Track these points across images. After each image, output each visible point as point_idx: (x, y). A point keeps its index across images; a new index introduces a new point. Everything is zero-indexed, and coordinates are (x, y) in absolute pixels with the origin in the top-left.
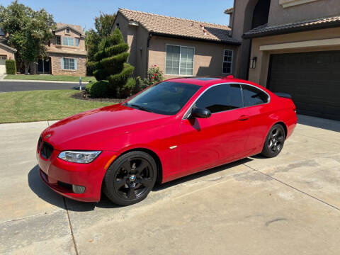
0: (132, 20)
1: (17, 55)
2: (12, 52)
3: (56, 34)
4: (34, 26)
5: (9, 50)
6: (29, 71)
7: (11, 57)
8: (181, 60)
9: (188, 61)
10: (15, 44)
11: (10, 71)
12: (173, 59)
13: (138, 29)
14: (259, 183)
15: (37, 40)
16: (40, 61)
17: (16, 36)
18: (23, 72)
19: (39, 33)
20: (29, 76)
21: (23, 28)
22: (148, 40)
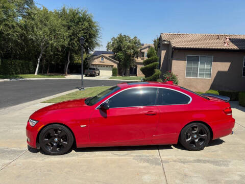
0: (165, 40)
1: (119, 65)
2: (116, 63)
3: (142, 51)
4: (129, 48)
5: (115, 62)
6: (125, 75)
7: (116, 66)
8: (200, 66)
9: (206, 66)
10: (118, 59)
11: (114, 74)
12: (193, 66)
15: (130, 56)
16: (131, 69)
17: (120, 54)
18: (121, 75)
19: (131, 52)
20: (124, 77)
21: (123, 50)
22: (172, 53)
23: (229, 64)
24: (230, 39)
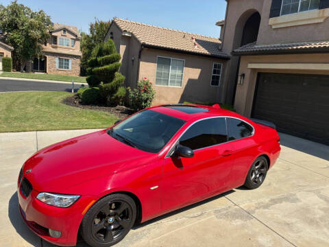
0: (125, 31)
1: (14, 53)
2: (10, 50)
3: (53, 34)
4: (32, 26)
5: (6, 48)
6: (25, 69)
7: (8, 54)
8: (171, 72)
9: (178, 72)
10: (12, 42)
11: (6, 68)
12: (164, 71)
13: (130, 40)
14: (239, 222)
15: (34, 40)
16: (36, 60)
17: (14, 35)
18: (18, 70)
19: (36, 34)
20: (24, 74)
21: (21, 28)
22: (140, 52)
23: (200, 70)
24: (196, 40)
